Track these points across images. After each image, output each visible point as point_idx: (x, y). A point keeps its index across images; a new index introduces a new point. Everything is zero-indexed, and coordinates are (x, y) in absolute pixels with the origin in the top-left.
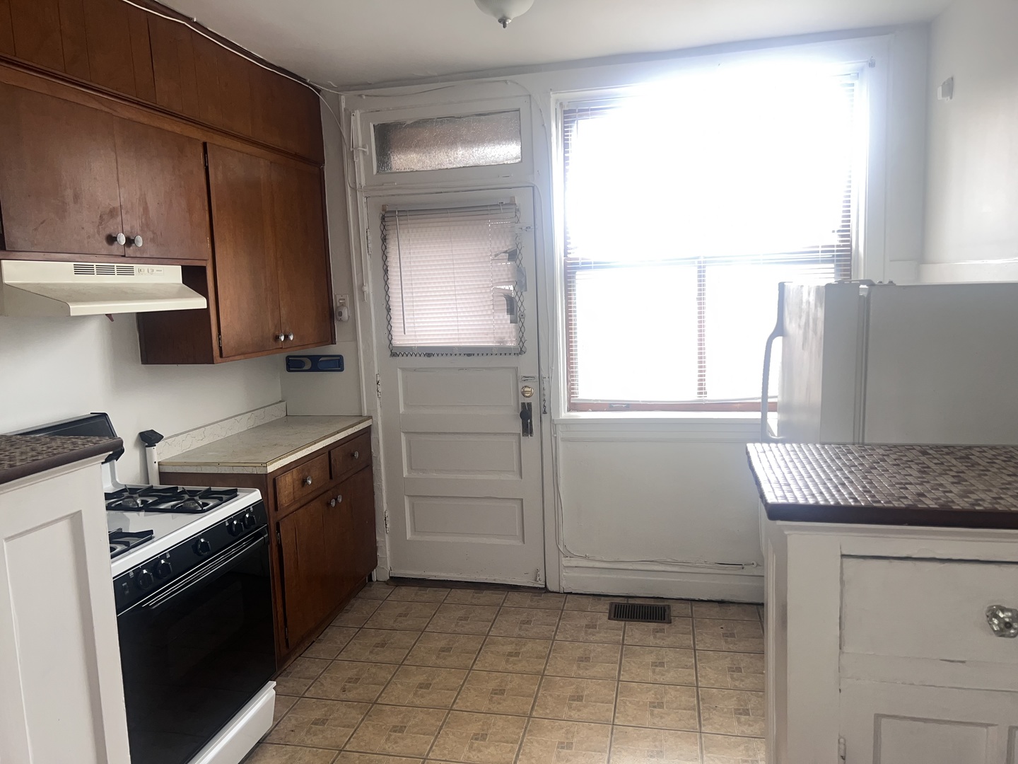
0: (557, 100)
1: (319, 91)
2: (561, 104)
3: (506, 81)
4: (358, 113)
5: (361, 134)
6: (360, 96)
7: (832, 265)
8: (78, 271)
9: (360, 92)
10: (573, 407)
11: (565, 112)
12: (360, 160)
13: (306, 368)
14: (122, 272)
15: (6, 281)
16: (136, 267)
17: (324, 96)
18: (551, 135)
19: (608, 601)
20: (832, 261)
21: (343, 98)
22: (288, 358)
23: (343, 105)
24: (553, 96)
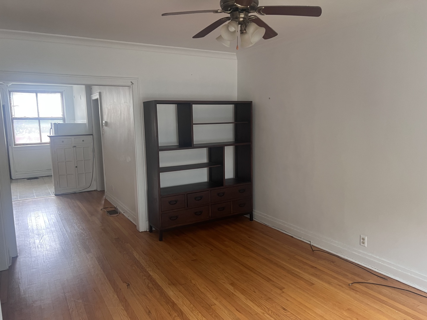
2: (8, 90)
18: (7, 96)
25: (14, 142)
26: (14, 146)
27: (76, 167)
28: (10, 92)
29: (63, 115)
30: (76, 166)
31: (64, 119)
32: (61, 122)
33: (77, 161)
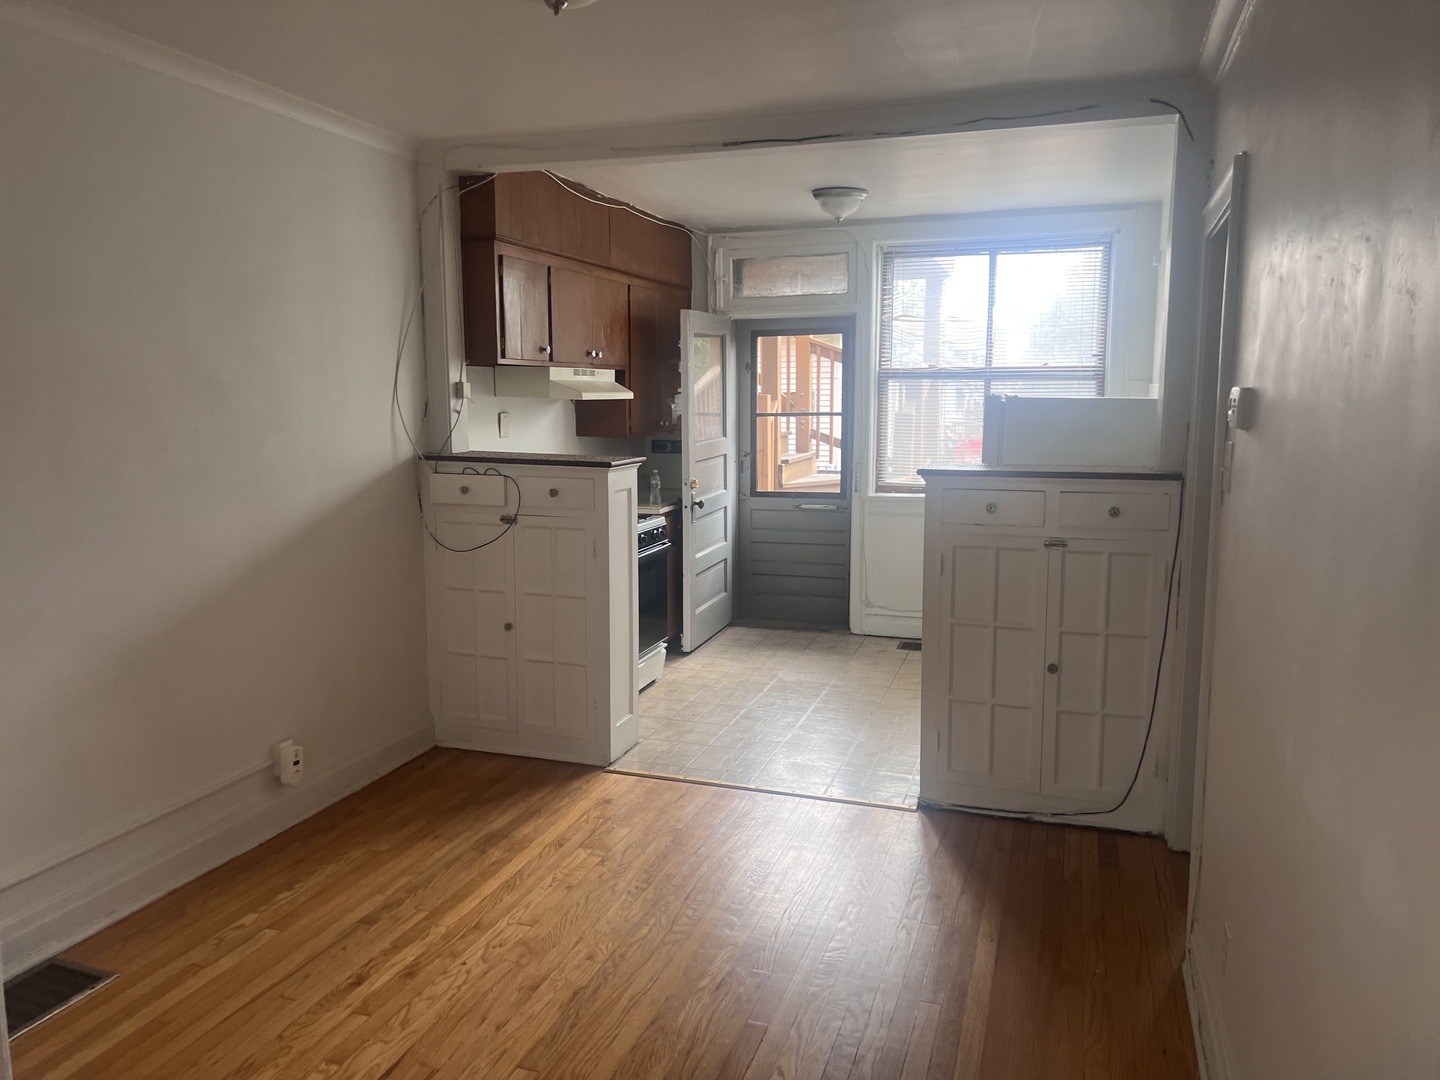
0: (878, 246)
1: (691, 232)
2: (881, 248)
3: (839, 231)
4: (721, 251)
5: (722, 266)
6: (724, 237)
7: (1094, 382)
8: (576, 373)
9: (724, 234)
10: (880, 489)
11: (885, 254)
12: (720, 288)
13: (669, 449)
14: (592, 374)
15: (551, 379)
16: (596, 370)
17: (695, 236)
18: (871, 273)
19: (898, 641)
20: (1093, 379)
21: (710, 239)
22: (653, 442)
23: (710, 244)
24: (875, 243)
25: (878, 477)
26: (872, 493)
27: (1053, 669)
28: (888, 257)
29: (1102, 356)
30: (1052, 659)
31: (1100, 377)
32: (1086, 391)
33: (1061, 634)
